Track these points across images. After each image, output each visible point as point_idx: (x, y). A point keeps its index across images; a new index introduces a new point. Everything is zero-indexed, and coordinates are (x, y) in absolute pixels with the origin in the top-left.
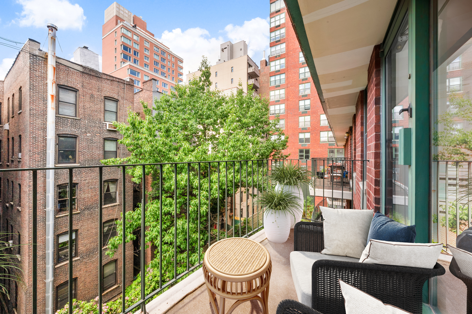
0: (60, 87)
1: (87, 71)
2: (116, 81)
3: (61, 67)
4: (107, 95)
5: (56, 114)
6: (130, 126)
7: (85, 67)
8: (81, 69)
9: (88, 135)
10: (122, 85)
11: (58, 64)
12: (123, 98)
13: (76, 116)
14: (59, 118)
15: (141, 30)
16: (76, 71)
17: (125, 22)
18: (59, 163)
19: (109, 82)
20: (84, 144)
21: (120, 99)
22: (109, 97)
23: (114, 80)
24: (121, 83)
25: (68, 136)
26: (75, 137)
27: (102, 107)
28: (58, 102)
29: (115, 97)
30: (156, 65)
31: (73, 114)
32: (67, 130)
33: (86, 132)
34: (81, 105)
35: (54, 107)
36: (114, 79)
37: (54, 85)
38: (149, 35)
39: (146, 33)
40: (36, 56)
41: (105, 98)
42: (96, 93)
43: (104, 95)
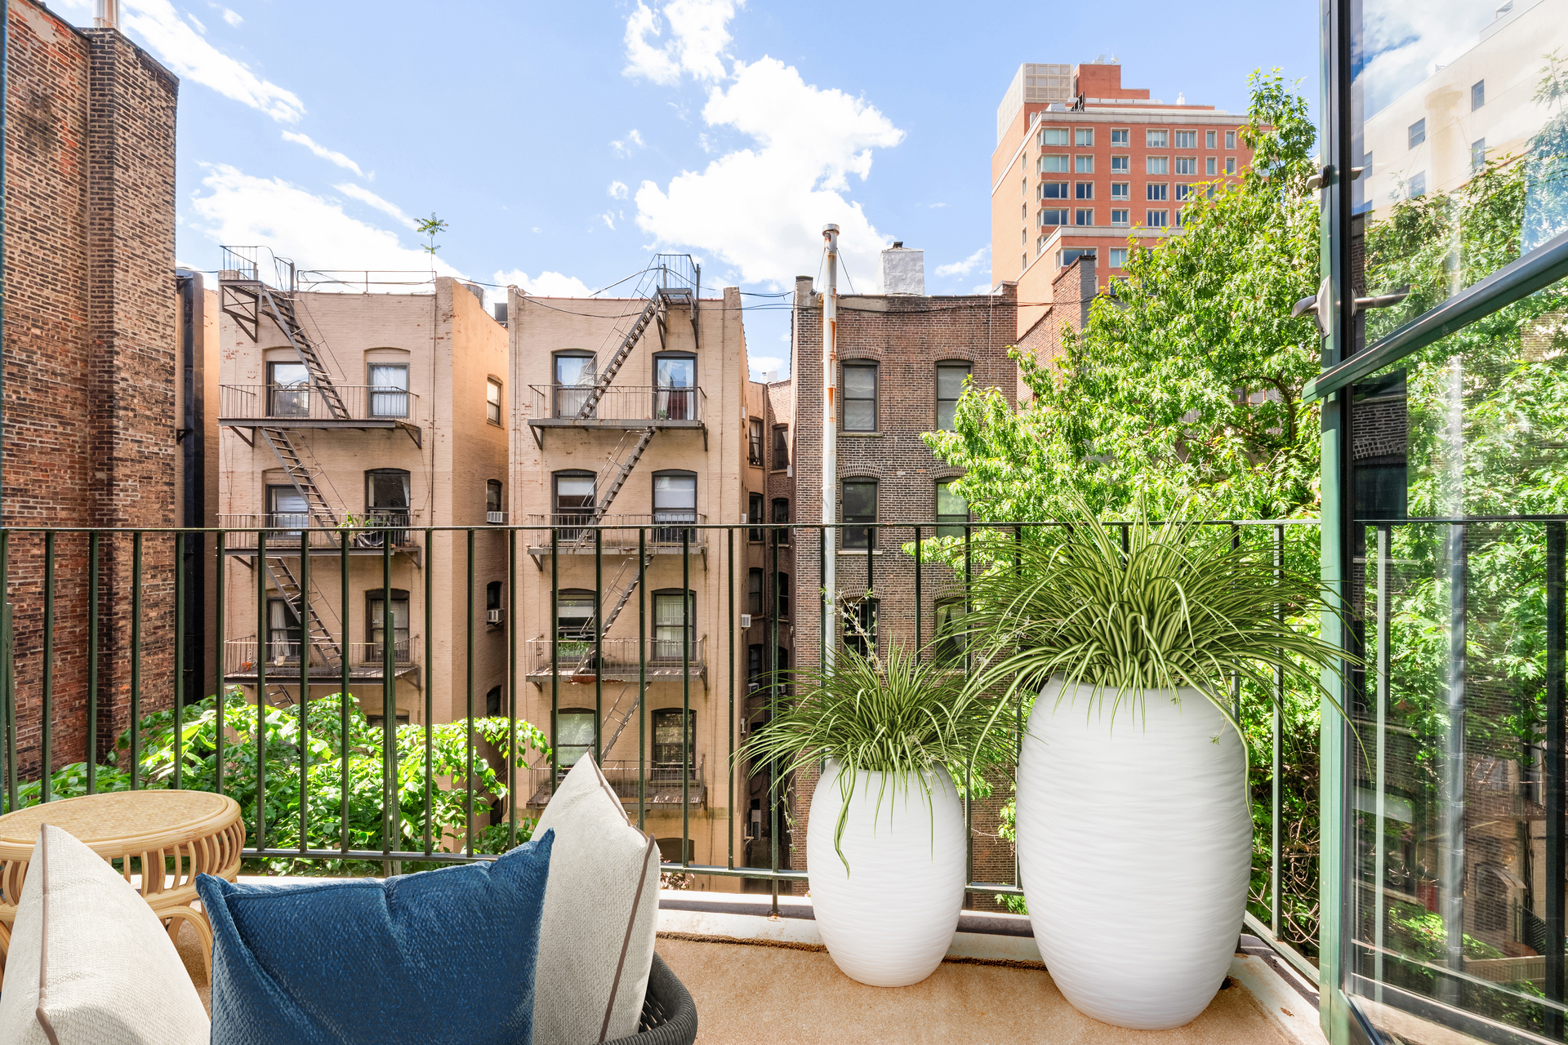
0: (845, 365)
1: (898, 307)
2: (966, 308)
3: (848, 317)
4: (944, 353)
5: (838, 431)
6: (961, 438)
7: (892, 298)
8: (881, 306)
9: (900, 473)
10: (982, 314)
11: (841, 312)
12: (984, 353)
13: (875, 430)
14: (844, 439)
15: (1104, 101)
16: (874, 315)
17: (1049, 109)
18: (845, 547)
19: (946, 317)
20: (892, 498)
21: (976, 358)
22: (947, 360)
23: (960, 307)
24: (979, 307)
25: (861, 480)
26: (874, 482)
27: (931, 391)
28: (843, 400)
29: (962, 357)
30: (1157, 197)
31: (869, 425)
32: (860, 467)
33: (895, 468)
34: (884, 398)
35: (834, 416)
36: (961, 303)
37: (834, 363)
38: (1129, 101)
39: (1120, 101)
40: (806, 310)
41: (938, 367)
42: (916, 359)
43: (935, 359)
